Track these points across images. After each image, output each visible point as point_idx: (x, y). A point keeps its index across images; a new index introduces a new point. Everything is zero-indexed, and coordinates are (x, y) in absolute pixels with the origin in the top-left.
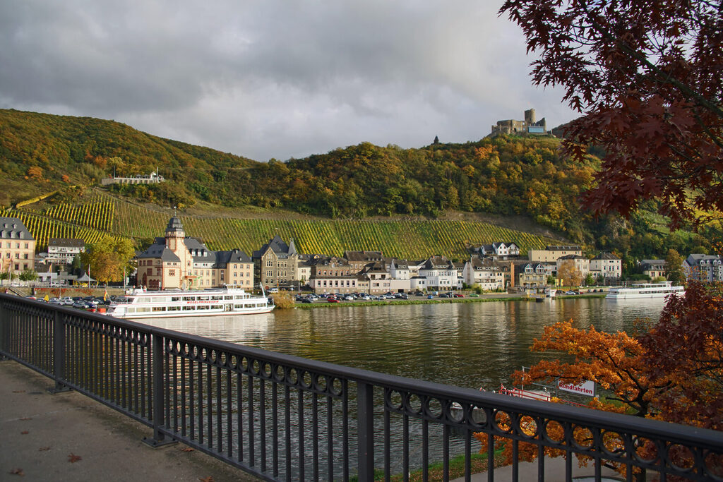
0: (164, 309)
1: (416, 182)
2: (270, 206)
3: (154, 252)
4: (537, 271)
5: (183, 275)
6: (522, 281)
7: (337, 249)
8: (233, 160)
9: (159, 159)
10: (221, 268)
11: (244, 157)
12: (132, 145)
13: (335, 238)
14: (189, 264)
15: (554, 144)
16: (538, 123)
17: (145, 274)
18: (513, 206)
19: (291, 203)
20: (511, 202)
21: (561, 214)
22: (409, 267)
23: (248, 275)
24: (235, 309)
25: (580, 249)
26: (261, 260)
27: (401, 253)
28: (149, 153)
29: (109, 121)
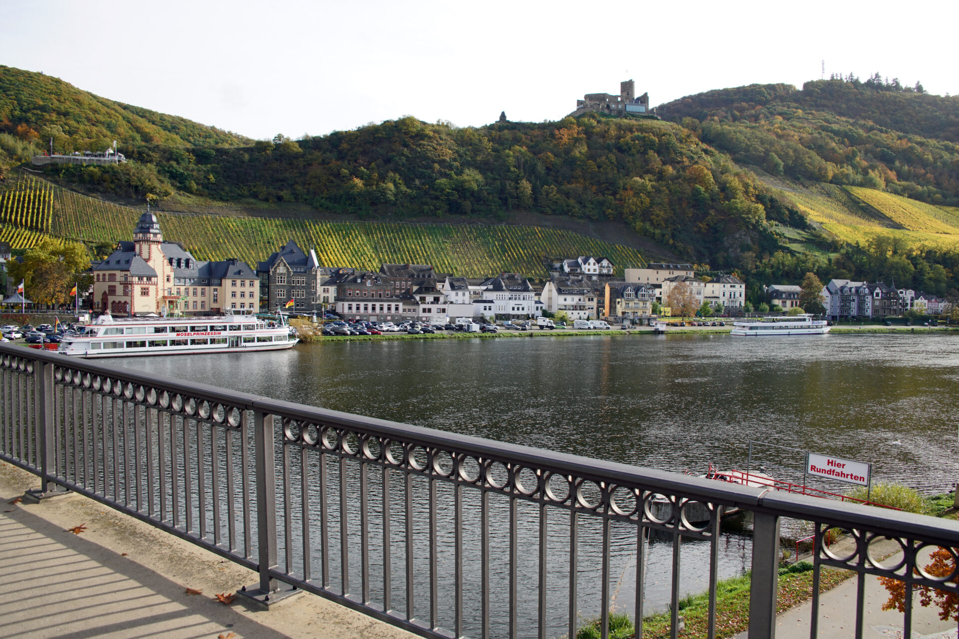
0: (143, 344)
1: (476, 172)
2: (275, 200)
3: (118, 262)
4: (640, 297)
5: (161, 295)
6: (620, 309)
7: (370, 261)
8: (217, 135)
9: (112, 132)
10: (212, 285)
11: (233, 132)
12: (72, 110)
13: (366, 246)
14: (168, 280)
15: (659, 128)
16: (638, 99)
17: (105, 293)
18: (604, 208)
19: (305, 197)
20: (601, 204)
21: (666, 221)
22: (470, 287)
23: (252, 295)
24: (243, 344)
25: (691, 269)
26: (269, 275)
27: (456, 268)
28: (98, 121)
29: (35, 74)
